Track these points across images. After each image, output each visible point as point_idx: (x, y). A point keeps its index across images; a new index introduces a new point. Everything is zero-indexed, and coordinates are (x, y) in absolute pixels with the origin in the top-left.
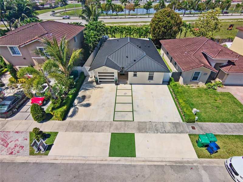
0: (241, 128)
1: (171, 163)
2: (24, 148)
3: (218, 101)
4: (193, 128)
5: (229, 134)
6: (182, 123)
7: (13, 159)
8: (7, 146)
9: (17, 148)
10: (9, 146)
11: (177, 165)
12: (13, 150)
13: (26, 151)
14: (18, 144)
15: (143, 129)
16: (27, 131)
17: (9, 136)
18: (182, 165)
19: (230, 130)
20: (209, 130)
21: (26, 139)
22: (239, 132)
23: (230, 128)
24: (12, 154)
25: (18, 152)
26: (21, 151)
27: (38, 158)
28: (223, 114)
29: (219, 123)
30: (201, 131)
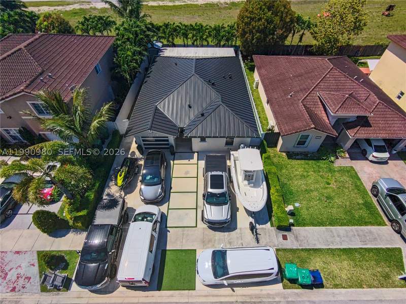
0: (355, 235)
1: (244, 297)
2: (31, 280)
3: (331, 185)
4: (285, 238)
5: (335, 247)
6: (269, 229)
7: (17, 298)
8: (5, 278)
9: (21, 282)
10: (8, 277)
11: (252, 300)
12: (15, 285)
13: (35, 286)
14: (22, 274)
15: (210, 241)
16: (33, 250)
17: (7, 260)
18: (259, 300)
19: (338, 239)
20: (307, 241)
21: (33, 265)
22: (351, 243)
23: (339, 236)
24: (14, 291)
25: (23, 287)
26: (28, 285)
27: (54, 297)
28: (334, 211)
29: (324, 228)
30: (295, 243)
